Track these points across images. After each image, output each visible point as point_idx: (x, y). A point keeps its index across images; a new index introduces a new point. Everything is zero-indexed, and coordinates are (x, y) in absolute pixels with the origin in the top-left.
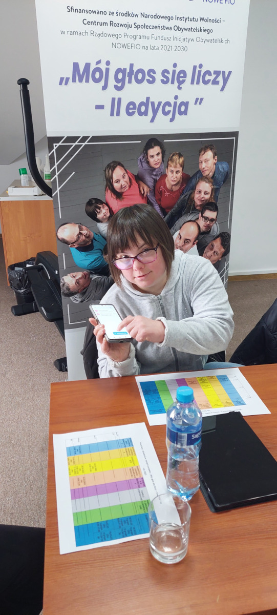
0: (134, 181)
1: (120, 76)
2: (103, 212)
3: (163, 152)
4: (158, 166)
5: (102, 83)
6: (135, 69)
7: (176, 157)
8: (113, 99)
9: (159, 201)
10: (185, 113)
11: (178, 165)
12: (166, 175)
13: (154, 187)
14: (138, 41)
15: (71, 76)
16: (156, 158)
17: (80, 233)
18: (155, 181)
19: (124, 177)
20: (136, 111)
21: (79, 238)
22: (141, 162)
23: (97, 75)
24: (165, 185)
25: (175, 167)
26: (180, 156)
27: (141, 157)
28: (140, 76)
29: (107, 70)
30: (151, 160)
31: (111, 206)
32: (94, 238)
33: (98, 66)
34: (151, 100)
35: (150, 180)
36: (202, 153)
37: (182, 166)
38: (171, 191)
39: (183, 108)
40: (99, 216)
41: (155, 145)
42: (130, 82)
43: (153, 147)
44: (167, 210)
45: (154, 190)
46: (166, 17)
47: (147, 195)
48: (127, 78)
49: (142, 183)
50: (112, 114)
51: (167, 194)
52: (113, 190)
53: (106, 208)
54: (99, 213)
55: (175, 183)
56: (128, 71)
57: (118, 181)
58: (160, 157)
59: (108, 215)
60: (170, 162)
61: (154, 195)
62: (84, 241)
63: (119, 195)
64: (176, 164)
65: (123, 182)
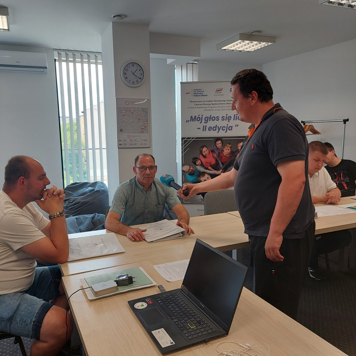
0: (211, 152)
1: (206, 119)
2: (199, 162)
3: (222, 143)
4: (220, 147)
5: (200, 121)
6: (212, 117)
7: (228, 145)
8: (204, 126)
9: (221, 160)
10: (231, 129)
11: (229, 147)
12: (224, 151)
13: (219, 154)
14: (213, 108)
15: (190, 120)
16: (219, 145)
17: (190, 169)
18: (219, 153)
19: (207, 151)
20: (212, 129)
21: (189, 170)
22: (214, 146)
23: (198, 119)
24: (223, 154)
25: (228, 148)
26: (229, 144)
27: (214, 144)
28: (214, 119)
29: (202, 117)
30: (217, 145)
31: (202, 160)
32: (195, 171)
33: (199, 116)
34: (217, 126)
35: (217, 152)
36: (239, 143)
37: (231, 147)
38: (226, 156)
39: (230, 128)
40: (197, 164)
41: (219, 140)
42: (210, 120)
43: (218, 141)
44: (224, 164)
45: (219, 156)
46: (223, 101)
47: (216, 158)
48: (209, 120)
49: (214, 153)
50: (203, 131)
51: (224, 157)
52: (203, 155)
53: (200, 161)
54: (197, 162)
55: (227, 154)
56: (209, 117)
57: (204, 152)
58: (221, 144)
59: (200, 163)
60: (225, 146)
61: (219, 158)
62: (191, 172)
63: (205, 157)
64: (228, 147)
65: (206, 152)
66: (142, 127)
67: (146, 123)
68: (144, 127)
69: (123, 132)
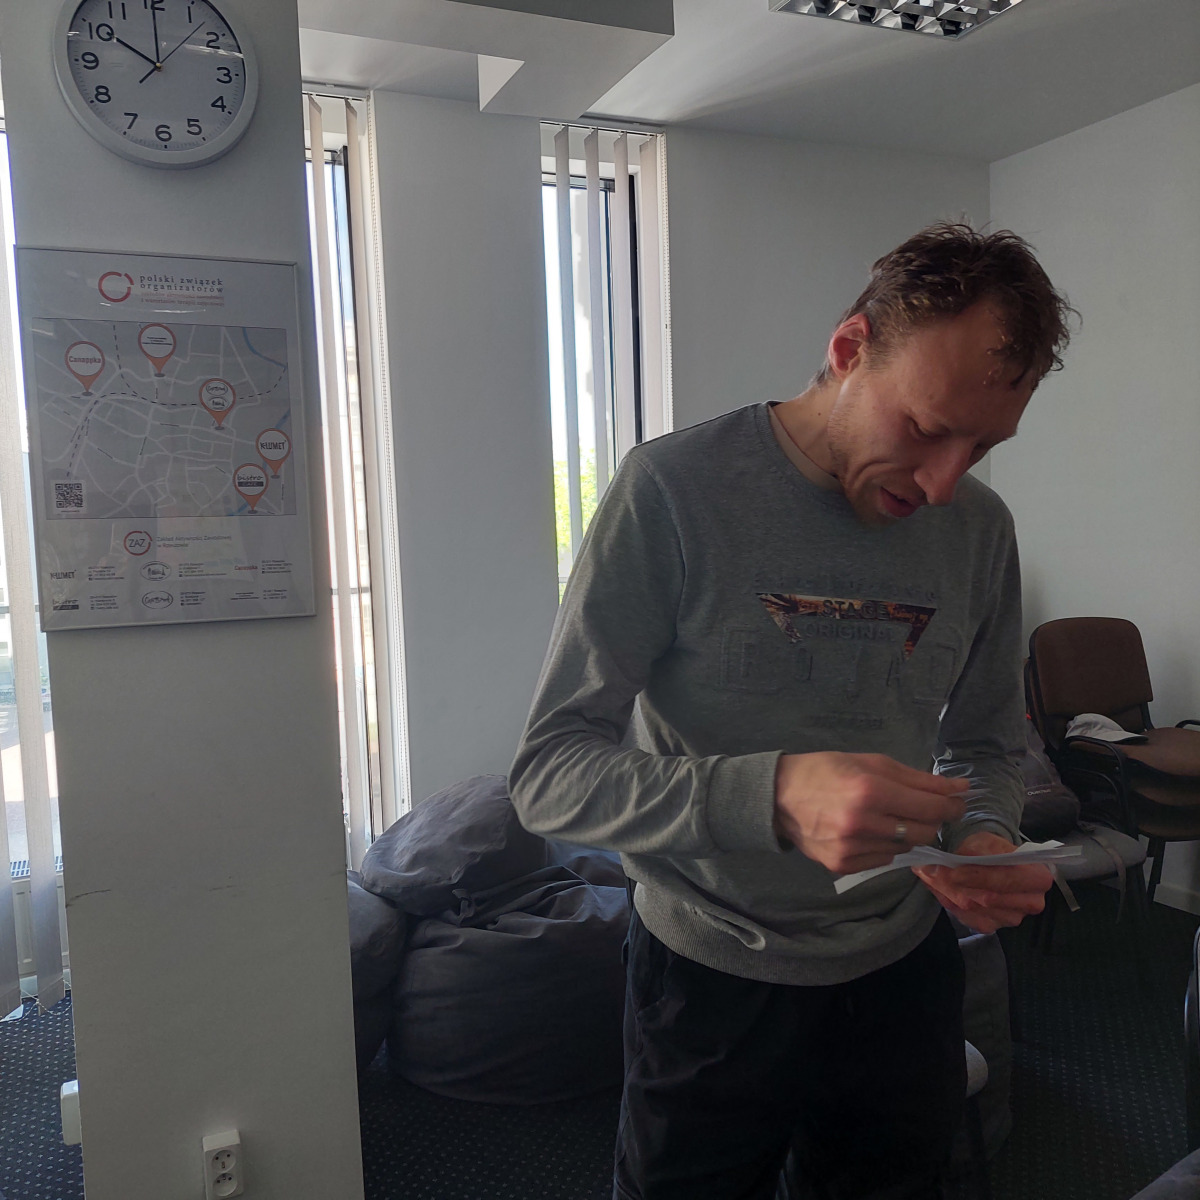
66: (247, 472)
67: (275, 437)
68: (257, 472)
69: (83, 510)
